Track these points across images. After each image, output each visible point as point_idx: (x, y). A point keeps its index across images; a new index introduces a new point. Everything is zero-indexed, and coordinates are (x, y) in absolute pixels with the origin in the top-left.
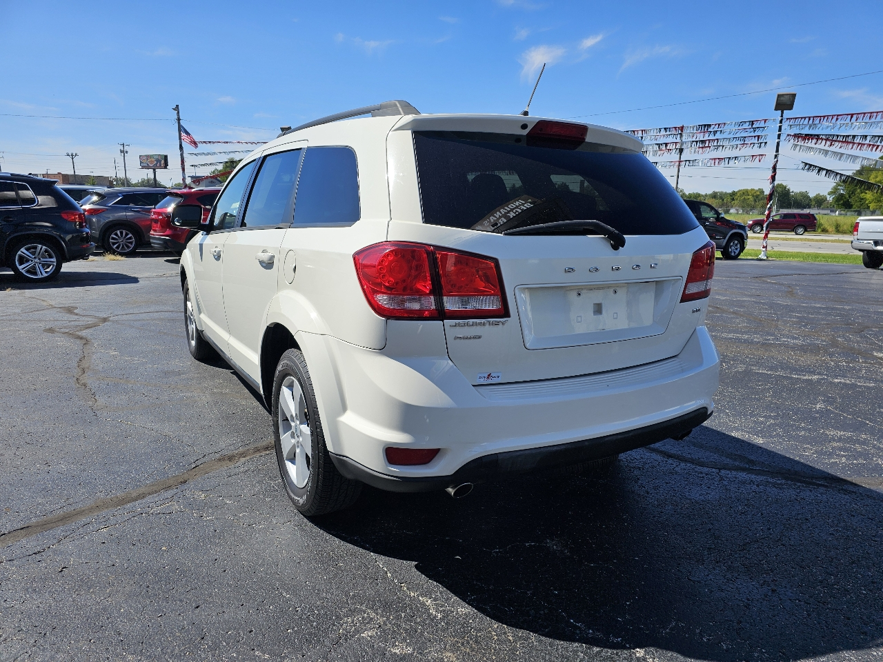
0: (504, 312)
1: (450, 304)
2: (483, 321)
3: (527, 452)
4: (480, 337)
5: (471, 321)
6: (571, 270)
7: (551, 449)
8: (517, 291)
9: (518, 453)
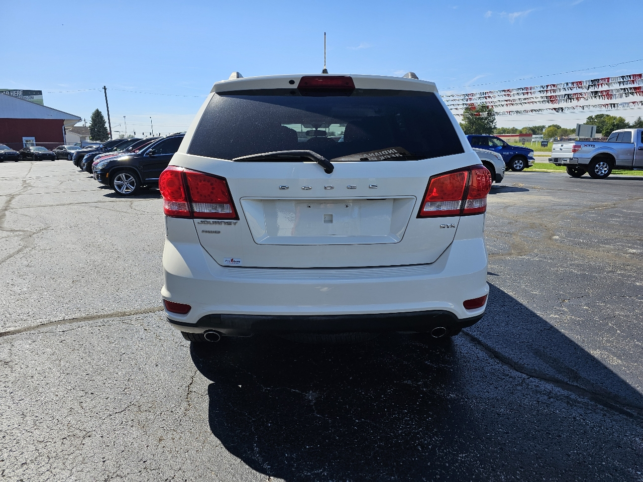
0: (235, 216)
1: (198, 208)
2: (220, 221)
3: (241, 316)
4: (219, 232)
5: (211, 220)
6: (283, 188)
7: (260, 317)
8: (242, 201)
9: (234, 316)
